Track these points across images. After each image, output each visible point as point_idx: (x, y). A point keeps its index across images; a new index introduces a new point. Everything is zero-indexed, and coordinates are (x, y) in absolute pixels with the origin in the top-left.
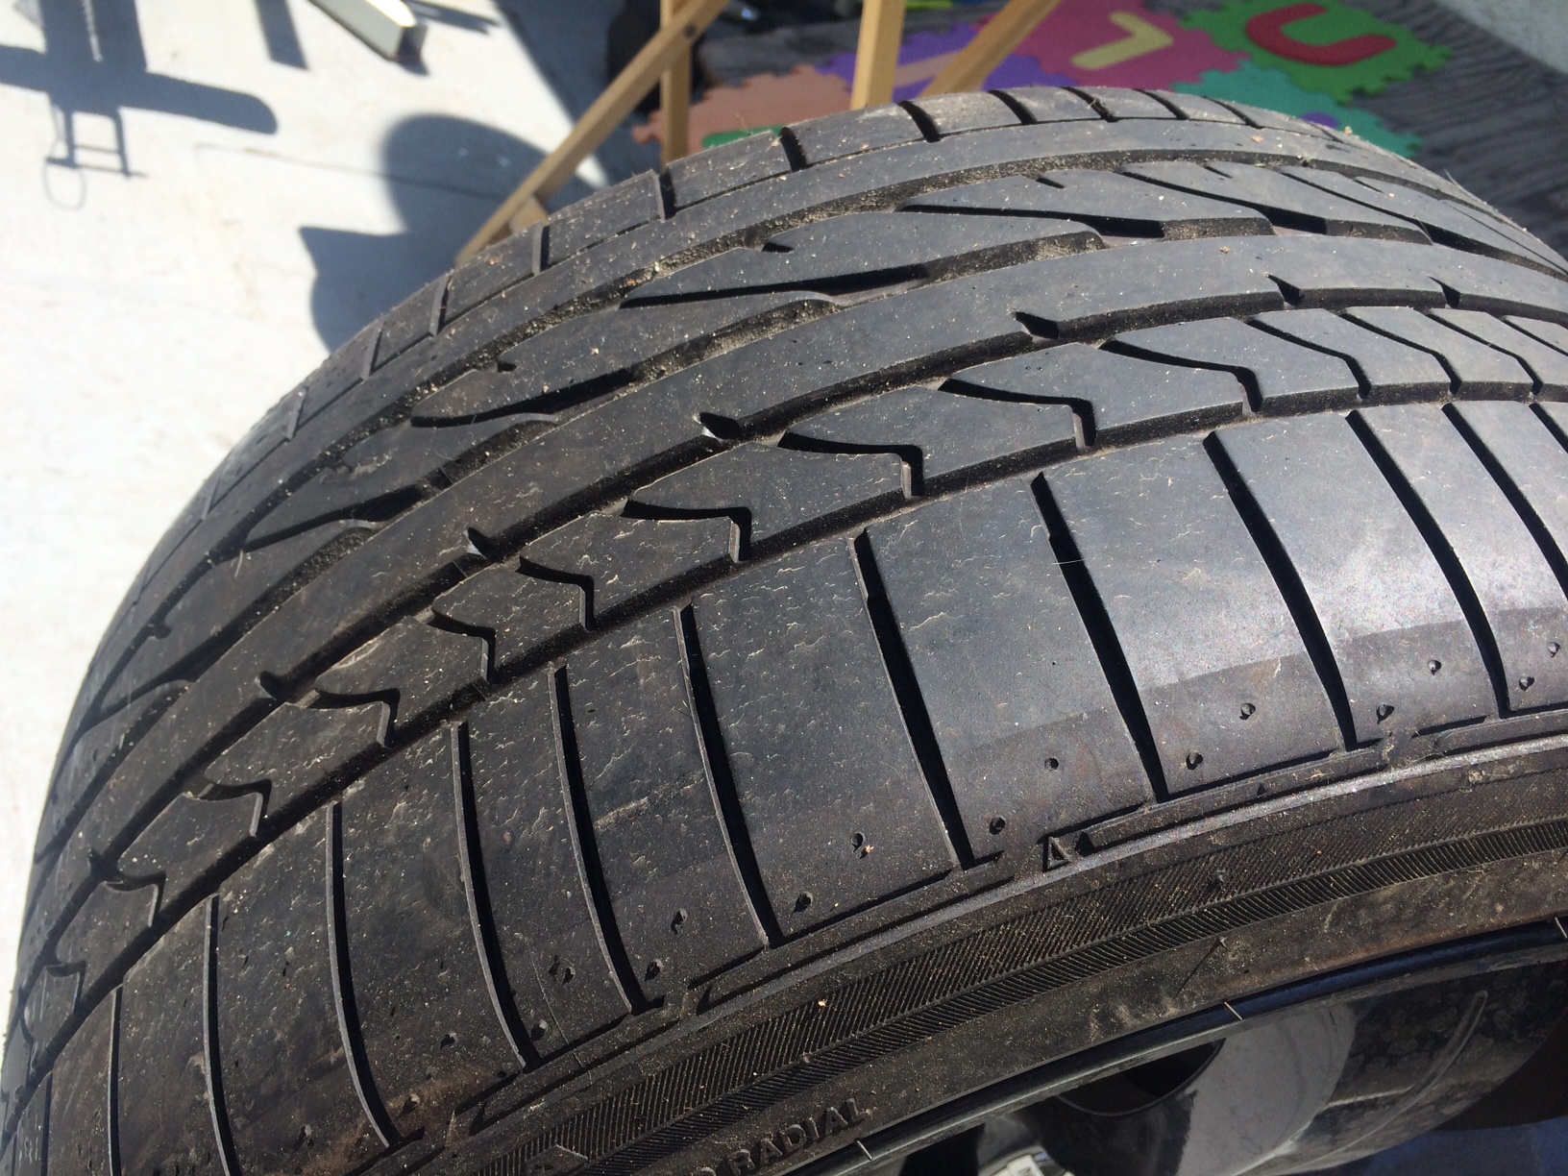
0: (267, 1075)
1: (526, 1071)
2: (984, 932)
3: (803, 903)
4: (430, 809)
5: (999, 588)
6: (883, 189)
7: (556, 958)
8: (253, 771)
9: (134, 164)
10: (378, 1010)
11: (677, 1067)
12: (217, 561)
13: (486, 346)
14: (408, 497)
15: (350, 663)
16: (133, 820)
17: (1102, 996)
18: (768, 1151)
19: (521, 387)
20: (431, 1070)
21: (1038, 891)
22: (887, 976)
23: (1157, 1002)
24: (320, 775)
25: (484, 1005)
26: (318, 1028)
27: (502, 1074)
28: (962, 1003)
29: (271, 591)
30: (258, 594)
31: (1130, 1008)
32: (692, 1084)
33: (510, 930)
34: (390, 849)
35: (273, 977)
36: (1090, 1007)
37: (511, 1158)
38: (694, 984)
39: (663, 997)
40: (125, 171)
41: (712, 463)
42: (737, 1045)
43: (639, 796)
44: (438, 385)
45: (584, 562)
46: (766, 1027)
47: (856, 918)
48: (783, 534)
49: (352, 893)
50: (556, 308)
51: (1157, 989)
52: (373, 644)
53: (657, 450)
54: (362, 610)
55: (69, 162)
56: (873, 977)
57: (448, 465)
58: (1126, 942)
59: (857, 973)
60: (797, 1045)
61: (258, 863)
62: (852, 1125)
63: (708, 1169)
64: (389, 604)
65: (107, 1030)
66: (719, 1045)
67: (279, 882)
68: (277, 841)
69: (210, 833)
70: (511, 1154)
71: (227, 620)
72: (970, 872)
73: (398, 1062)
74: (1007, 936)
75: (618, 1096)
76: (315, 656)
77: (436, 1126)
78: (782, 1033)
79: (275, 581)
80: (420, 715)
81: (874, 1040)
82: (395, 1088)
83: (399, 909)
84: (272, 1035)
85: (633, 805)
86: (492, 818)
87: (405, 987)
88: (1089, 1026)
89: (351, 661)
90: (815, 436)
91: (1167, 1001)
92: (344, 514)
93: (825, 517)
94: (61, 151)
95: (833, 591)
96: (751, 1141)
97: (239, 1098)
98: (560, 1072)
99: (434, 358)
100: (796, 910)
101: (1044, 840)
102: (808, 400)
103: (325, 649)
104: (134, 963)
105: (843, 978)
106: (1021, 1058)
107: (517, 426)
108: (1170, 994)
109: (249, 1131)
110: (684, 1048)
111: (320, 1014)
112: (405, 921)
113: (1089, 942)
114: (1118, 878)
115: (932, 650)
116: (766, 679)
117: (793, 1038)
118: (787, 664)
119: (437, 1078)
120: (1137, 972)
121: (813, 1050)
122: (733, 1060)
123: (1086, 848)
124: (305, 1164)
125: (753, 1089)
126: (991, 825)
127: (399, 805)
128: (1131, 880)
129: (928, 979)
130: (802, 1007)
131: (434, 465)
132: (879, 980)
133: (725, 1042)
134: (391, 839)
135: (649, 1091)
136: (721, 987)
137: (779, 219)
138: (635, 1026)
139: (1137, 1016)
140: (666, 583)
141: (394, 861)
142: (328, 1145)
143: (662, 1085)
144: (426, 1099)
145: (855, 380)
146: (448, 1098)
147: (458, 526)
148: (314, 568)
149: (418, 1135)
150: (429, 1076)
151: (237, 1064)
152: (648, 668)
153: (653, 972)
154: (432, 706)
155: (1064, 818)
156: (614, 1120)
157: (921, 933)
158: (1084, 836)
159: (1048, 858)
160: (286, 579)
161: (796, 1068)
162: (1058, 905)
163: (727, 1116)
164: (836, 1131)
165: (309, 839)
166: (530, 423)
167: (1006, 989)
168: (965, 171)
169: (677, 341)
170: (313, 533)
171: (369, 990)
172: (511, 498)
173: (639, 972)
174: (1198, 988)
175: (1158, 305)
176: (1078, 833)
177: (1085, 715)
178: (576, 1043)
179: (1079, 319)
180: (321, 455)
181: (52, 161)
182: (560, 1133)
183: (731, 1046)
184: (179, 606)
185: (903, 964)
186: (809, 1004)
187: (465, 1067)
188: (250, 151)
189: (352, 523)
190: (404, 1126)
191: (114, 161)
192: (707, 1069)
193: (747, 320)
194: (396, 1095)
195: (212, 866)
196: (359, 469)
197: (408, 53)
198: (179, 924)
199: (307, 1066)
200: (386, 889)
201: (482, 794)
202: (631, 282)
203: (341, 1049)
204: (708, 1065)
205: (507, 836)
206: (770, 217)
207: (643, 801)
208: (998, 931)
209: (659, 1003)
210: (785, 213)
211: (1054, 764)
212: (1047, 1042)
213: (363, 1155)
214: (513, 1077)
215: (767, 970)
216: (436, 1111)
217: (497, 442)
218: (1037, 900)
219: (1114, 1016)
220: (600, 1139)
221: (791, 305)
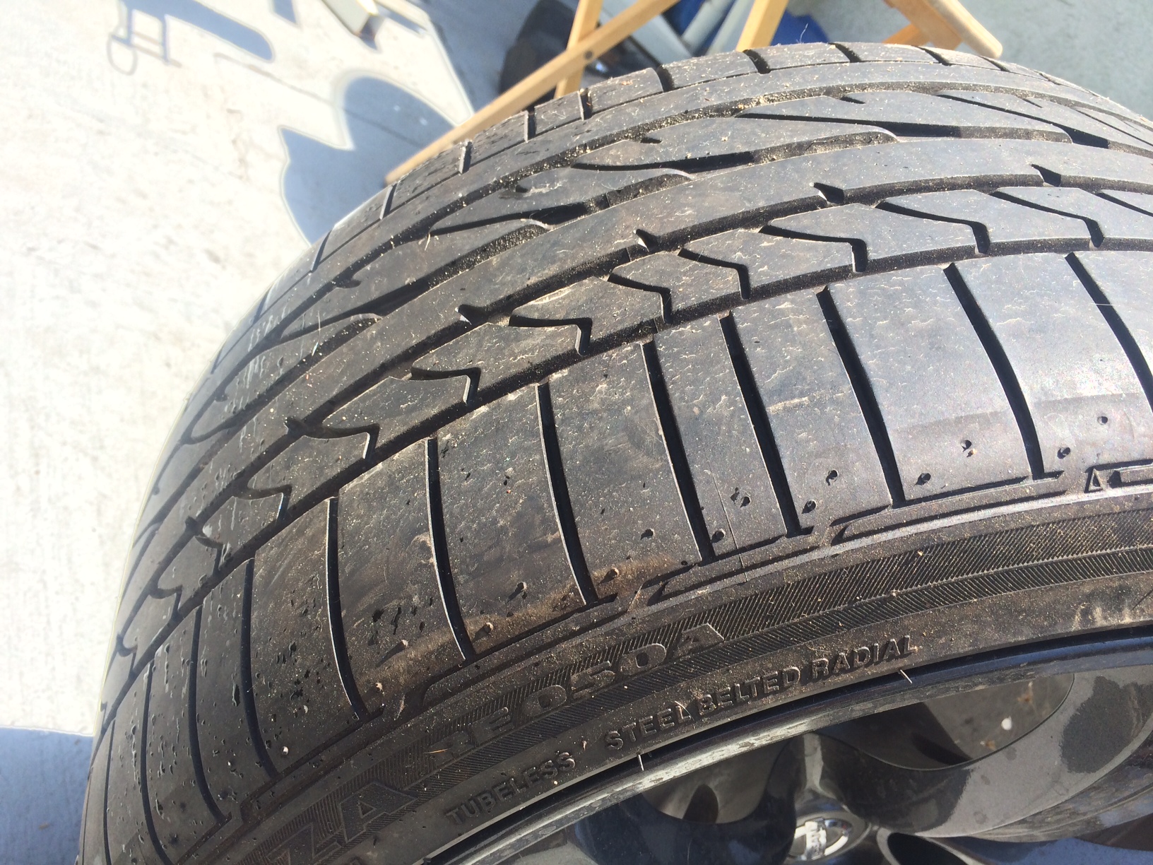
0: (490, 548)
1: (700, 564)
2: (1038, 526)
3: (924, 479)
4: (629, 390)
5: (1057, 311)
6: (919, 83)
7: (737, 489)
8: (462, 362)
9: (173, 54)
10: (591, 509)
11: (809, 580)
12: (397, 243)
13: (632, 129)
14: (578, 210)
15: (545, 301)
16: (336, 396)
17: (1090, 597)
18: (842, 663)
19: (666, 153)
20: (631, 553)
21: (1081, 504)
22: (967, 544)
23: (1120, 610)
24: (526, 366)
25: (678, 514)
26: (538, 518)
27: (684, 563)
28: (1006, 577)
29: (461, 258)
30: (449, 260)
31: (1104, 611)
32: (814, 596)
33: (701, 467)
34: (595, 412)
35: (495, 486)
36: (1080, 604)
37: (673, 627)
38: (835, 523)
39: (813, 527)
40: (165, 58)
41: (831, 211)
42: (854, 573)
43: (802, 395)
44: (591, 149)
45: (737, 257)
46: (877, 563)
47: (958, 498)
48: (891, 258)
49: (565, 436)
50: (686, 112)
51: (1124, 600)
52: (566, 291)
53: (786, 199)
54: (551, 270)
55: (127, 42)
56: (959, 542)
57: (611, 193)
58: (1120, 558)
59: (949, 536)
60: (892, 582)
61: (474, 417)
62: (903, 656)
63: (796, 668)
64: (573, 269)
65: (322, 524)
66: (842, 570)
67: (497, 430)
68: (491, 404)
69: (422, 400)
70: (674, 625)
71: (421, 275)
72: (1039, 481)
73: (605, 545)
74: (1051, 532)
75: (762, 594)
76: (509, 297)
77: (627, 593)
78: (886, 571)
79: (465, 252)
80: (611, 335)
81: (942, 592)
82: (601, 562)
83: (606, 448)
84: (495, 522)
85: (796, 401)
86: (682, 399)
87: (613, 497)
88: (1074, 618)
89: (545, 300)
90: (906, 206)
91: (1126, 611)
92: (526, 215)
93: (921, 253)
94: (122, 33)
95: (935, 295)
96: (832, 653)
97: (463, 562)
98: (727, 569)
99: (588, 131)
100: (917, 484)
101: (1090, 470)
102: (894, 187)
103: (518, 293)
104: (351, 479)
105: (939, 538)
106: (1025, 632)
107: (667, 176)
108: (1129, 606)
109: (471, 584)
110: (819, 567)
111: (540, 509)
112: (613, 455)
113: (1099, 552)
114: (1132, 507)
115: (1014, 338)
116: (893, 338)
117: (892, 576)
118: (907, 331)
119: (635, 559)
120: (1117, 584)
121: (901, 589)
122: (847, 584)
123: (1116, 481)
124: (518, 610)
125: (852, 611)
126: (1059, 452)
127: (600, 386)
128: (1139, 510)
129: (992, 553)
130: (906, 553)
131: (601, 192)
132: (961, 546)
133: (847, 569)
134: (596, 406)
135: (784, 595)
136: (854, 527)
137: (848, 86)
138: (786, 544)
139: (1105, 618)
140: (805, 276)
141: (601, 419)
142: (538, 598)
143: (794, 592)
144: (623, 573)
145: (927, 181)
146: (641, 575)
147: (627, 227)
148: (495, 248)
149: (612, 598)
150: (628, 558)
151: (462, 540)
152: (799, 323)
153: (809, 507)
154: (621, 330)
155: (1106, 458)
156: (752, 613)
157: (999, 517)
158: (1117, 474)
159: (1091, 482)
160: (474, 252)
161: (884, 601)
162: (1089, 518)
163: (827, 628)
164: (892, 657)
165: (520, 404)
166: (675, 176)
167: (1036, 573)
168: (974, 85)
169: (788, 141)
170: (497, 225)
171: (582, 497)
172: (670, 215)
173: (799, 506)
174: (1147, 607)
175: (1124, 182)
176: (1112, 471)
177: (1124, 395)
178: (743, 550)
179: (1075, 177)
180: (495, 182)
181: (114, 37)
182: (713, 615)
183: (849, 572)
184: (368, 267)
185: (981, 536)
186: (911, 552)
187: (658, 554)
188: (252, 68)
189: (532, 222)
190: (602, 591)
191: (157, 49)
192: (828, 587)
193: (838, 136)
194: (600, 567)
195: (427, 419)
196: (533, 191)
197: (367, 33)
198: (397, 454)
199: (527, 543)
200: (595, 435)
201: (672, 383)
202: (741, 106)
203: (557, 533)
204: (829, 584)
205: (696, 410)
206: (843, 83)
207: (804, 399)
208: (1047, 527)
209: (809, 531)
210: (854, 83)
211: (1105, 420)
212: (1045, 623)
213: (565, 607)
214: (691, 567)
215: (889, 522)
216: (630, 583)
217: (649, 185)
218: (1078, 511)
219: (1091, 614)
220: (739, 625)
221: (869, 133)
